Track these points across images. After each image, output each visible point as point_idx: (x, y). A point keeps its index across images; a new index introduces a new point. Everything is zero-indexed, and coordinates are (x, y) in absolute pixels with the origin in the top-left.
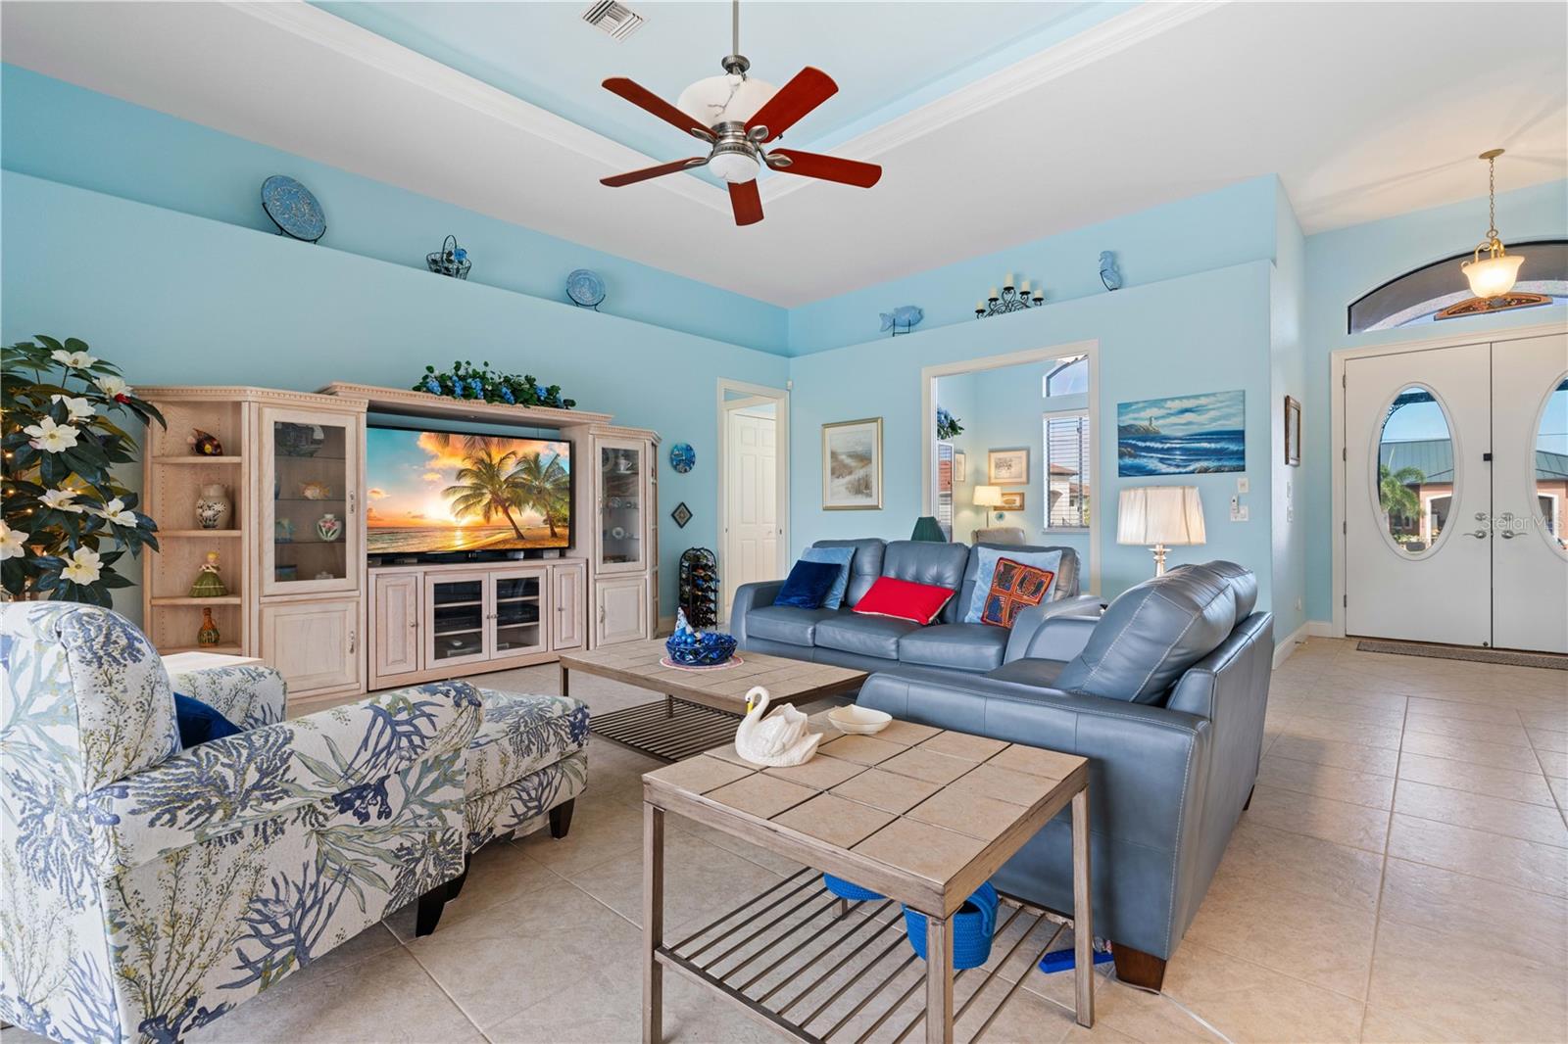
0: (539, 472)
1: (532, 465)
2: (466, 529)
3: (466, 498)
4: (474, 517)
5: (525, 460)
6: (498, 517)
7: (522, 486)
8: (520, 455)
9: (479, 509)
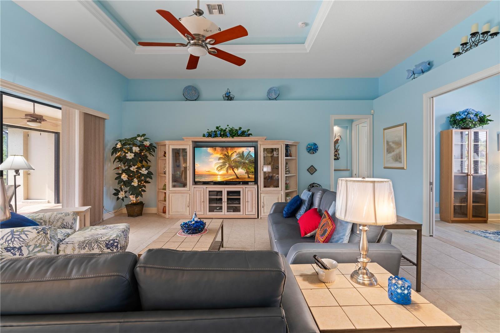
0: (244, 157)
1: (242, 155)
2: (221, 175)
3: (221, 166)
4: (223, 172)
5: (239, 153)
6: (231, 171)
7: (238, 162)
8: (237, 152)
9: (225, 169)
